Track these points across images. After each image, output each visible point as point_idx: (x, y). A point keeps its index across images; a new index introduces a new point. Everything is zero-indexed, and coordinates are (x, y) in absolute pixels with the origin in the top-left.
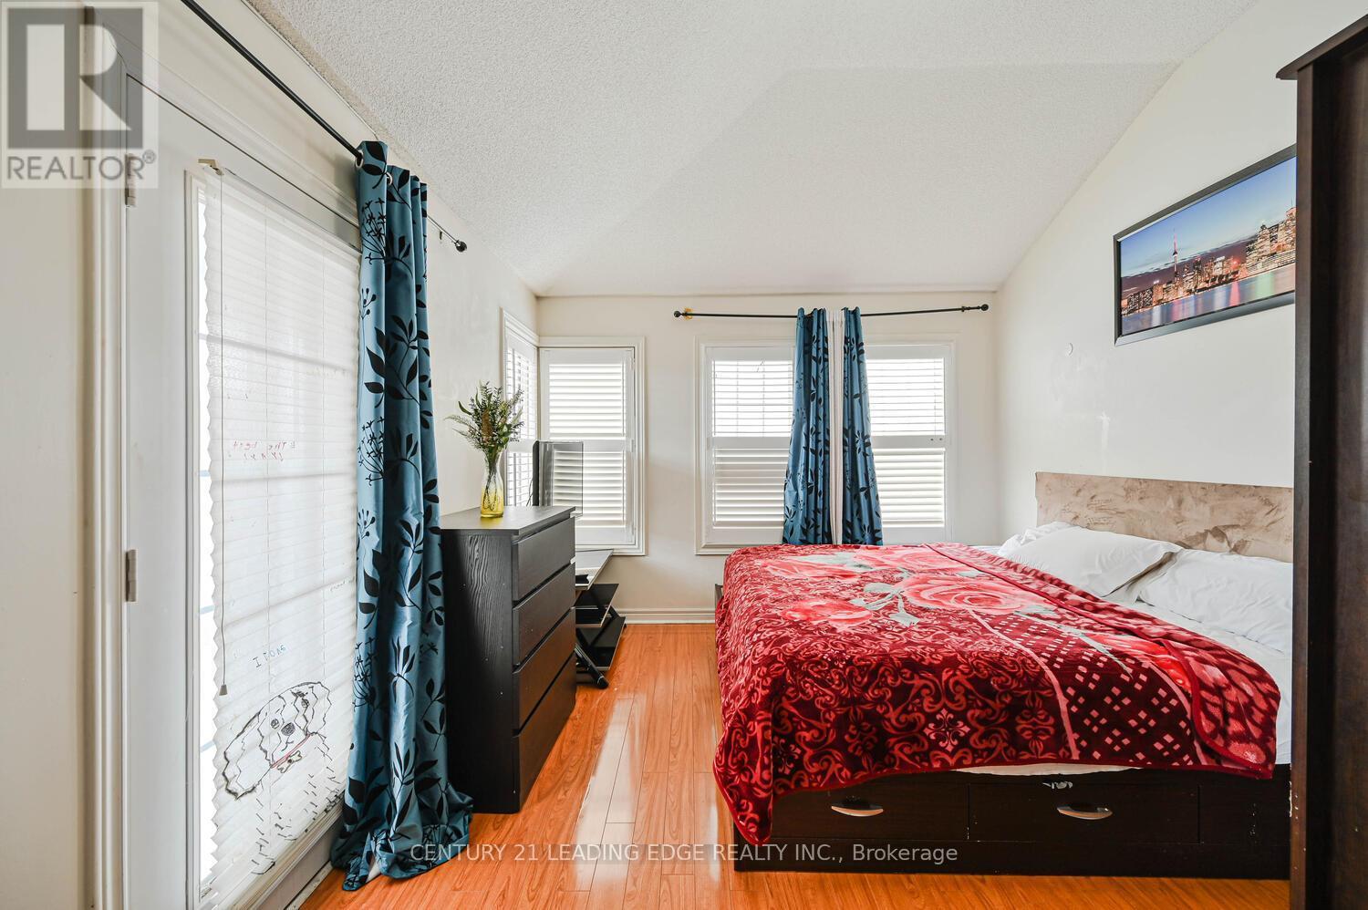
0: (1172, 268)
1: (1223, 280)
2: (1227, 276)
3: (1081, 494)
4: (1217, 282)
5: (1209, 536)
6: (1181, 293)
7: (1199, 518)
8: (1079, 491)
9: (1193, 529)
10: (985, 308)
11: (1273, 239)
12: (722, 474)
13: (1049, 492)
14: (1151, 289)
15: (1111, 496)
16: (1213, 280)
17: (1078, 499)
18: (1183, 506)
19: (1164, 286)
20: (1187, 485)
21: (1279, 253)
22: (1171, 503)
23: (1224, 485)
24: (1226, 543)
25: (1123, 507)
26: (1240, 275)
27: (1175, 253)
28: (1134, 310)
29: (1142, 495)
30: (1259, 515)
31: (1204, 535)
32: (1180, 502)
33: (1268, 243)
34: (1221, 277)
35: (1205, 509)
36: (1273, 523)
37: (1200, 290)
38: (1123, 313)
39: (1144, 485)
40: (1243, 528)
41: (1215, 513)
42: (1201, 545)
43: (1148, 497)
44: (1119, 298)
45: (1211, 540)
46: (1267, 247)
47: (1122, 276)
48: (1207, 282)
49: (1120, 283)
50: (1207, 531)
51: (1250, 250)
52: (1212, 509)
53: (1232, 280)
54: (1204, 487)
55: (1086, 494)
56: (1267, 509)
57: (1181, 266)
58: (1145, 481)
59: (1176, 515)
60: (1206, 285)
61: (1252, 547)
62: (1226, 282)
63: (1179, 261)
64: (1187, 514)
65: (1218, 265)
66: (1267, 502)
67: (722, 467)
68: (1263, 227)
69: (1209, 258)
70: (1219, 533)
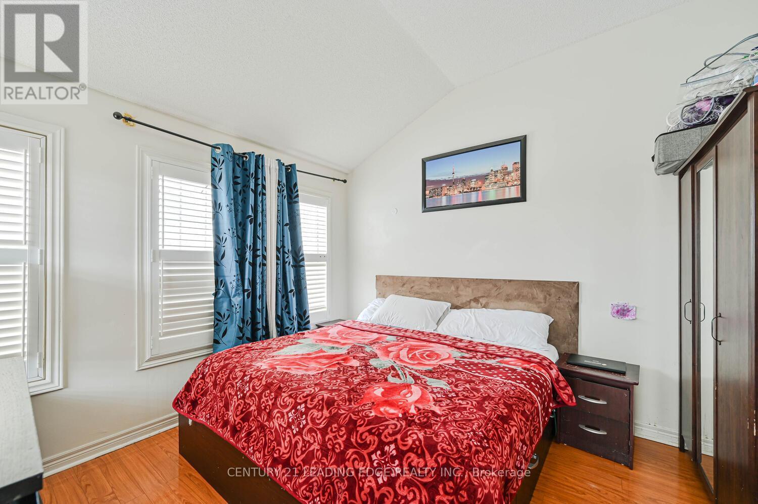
0: (451, 180)
1: (475, 190)
2: (477, 188)
3: (405, 286)
4: (472, 190)
5: (472, 302)
6: (456, 192)
7: (466, 294)
8: (404, 285)
9: (464, 299)
10: (345, 181)
11: (496, 176)
12: (169, 286)
13: (385, 286)
14: (442, 188)
15: (422, 286)
16: (471, 189)
17: (403, 289)
18: (459, 289)
19: (448, 188)
20: (460, 280)
21: (498, 183)
22: (453, 288)
23: (477, 279)
24: (480, 305)
25: (429, 291)
26: (482, 189)
27: (453, 173)
28: (432, 197)
29: (439, 285)
30: (493, 291)
31: (470, 302)
32: (457, 288)
33: (494, 177)
34: (474, 188)
35: (469, 290)
36: (499, 294)
37: (465, 192)
38: (427, 197)
39: (439, 280)
40: (487, 297)
41: (474, 292)
42: (468, 307)
43: (442, 286)
44: (424, 190)
45: (473, 304)
46: (493, 179)
47: (427, 179)
48: (468, 189)
49: (425, 183)
50: (471, 300)
51: (486, 179)
52: (473, 290)
53: (479, 190)
54: (468, 280)
55: (407, 286)
56: (495, 289)
57: (456, 180)
58: (440, 278)
59: (456, 293)
60: (468, 191)
61: (492, 305)
62: (476, 191)
63: (455, 178)
64: (461, 293)
65: (472, 183)
66: (495, 286)
67: (170, 279)
68: (492, 170)
69: (470, 178)
70: (476, 300)
